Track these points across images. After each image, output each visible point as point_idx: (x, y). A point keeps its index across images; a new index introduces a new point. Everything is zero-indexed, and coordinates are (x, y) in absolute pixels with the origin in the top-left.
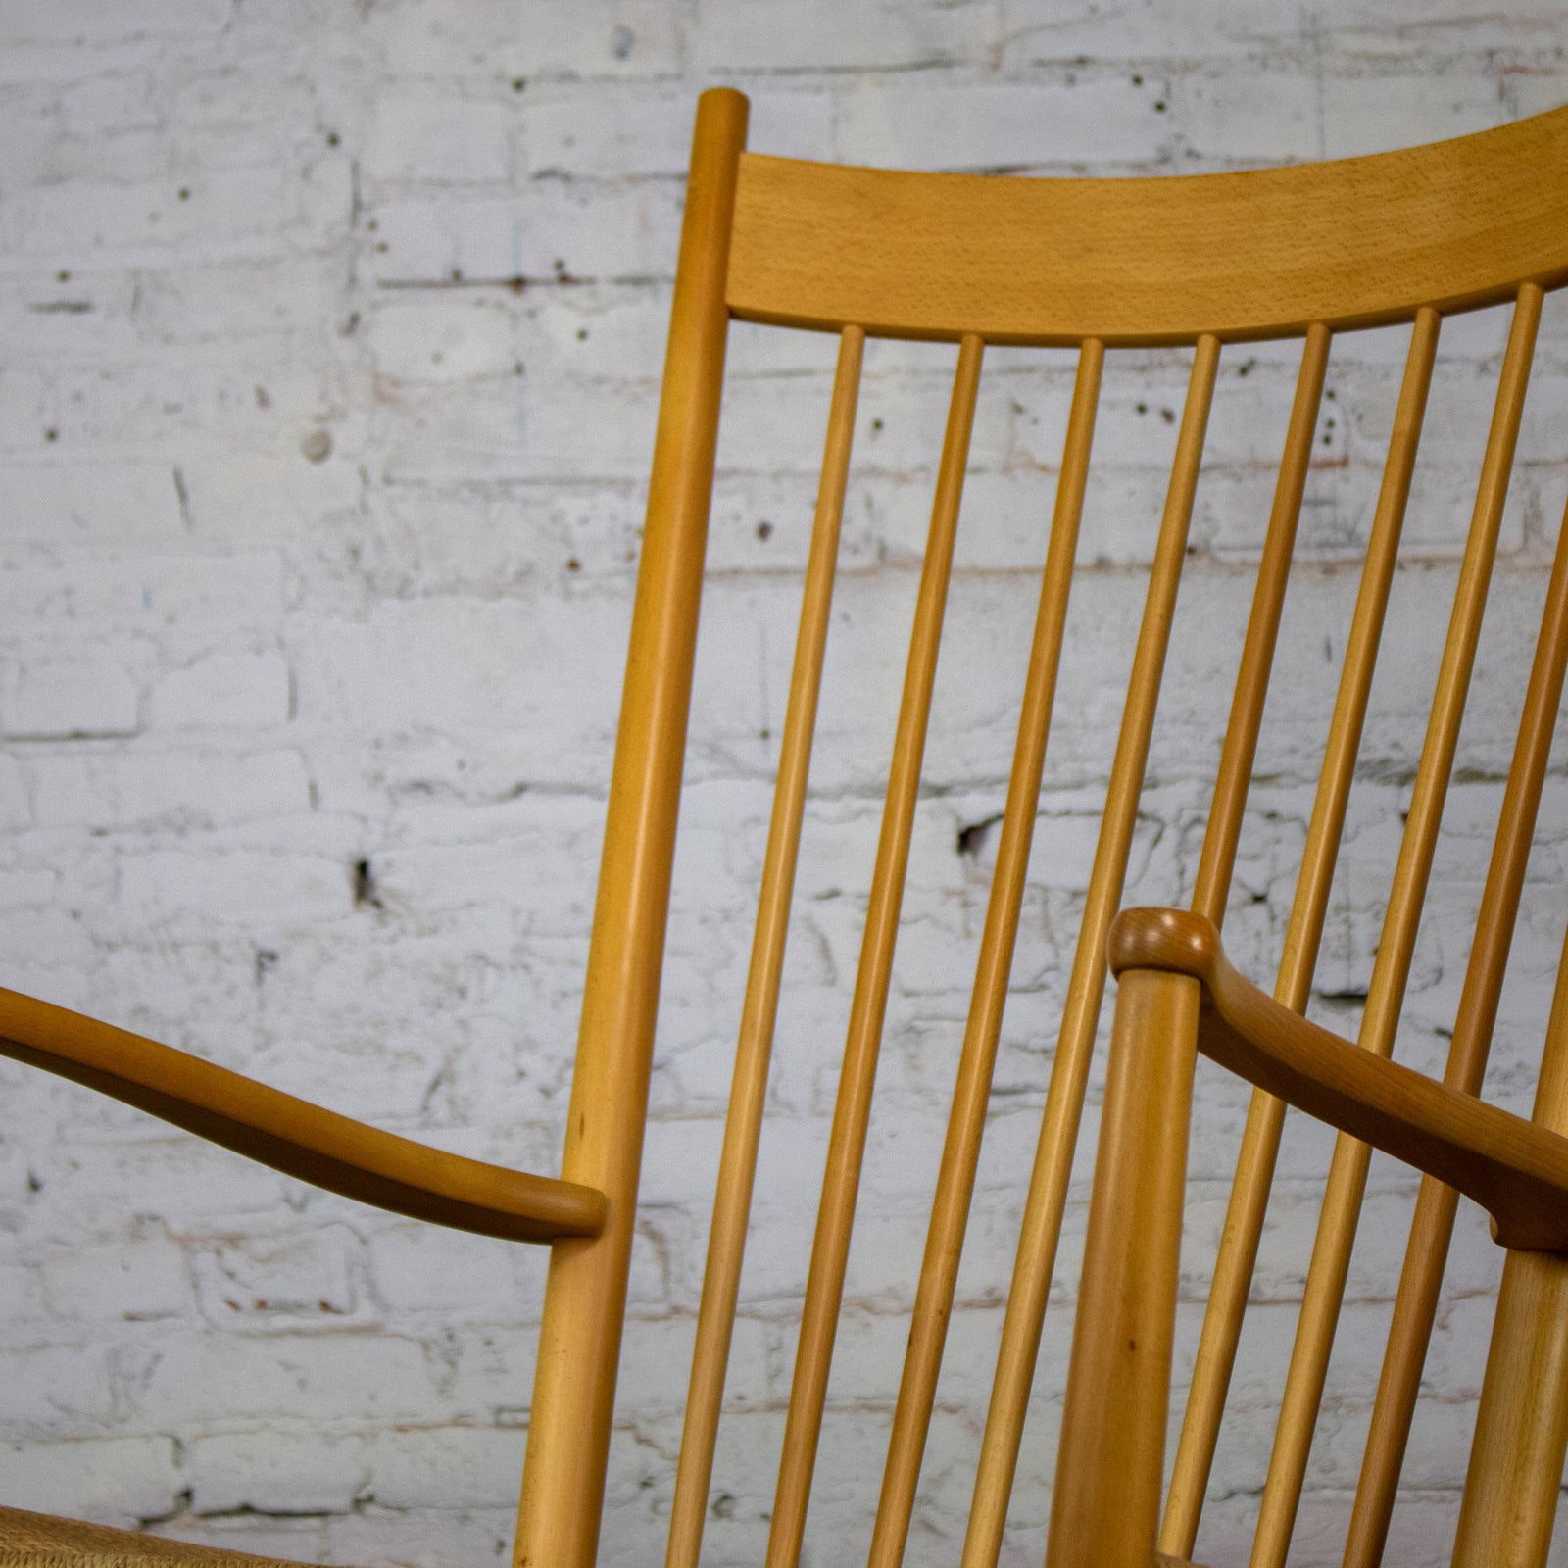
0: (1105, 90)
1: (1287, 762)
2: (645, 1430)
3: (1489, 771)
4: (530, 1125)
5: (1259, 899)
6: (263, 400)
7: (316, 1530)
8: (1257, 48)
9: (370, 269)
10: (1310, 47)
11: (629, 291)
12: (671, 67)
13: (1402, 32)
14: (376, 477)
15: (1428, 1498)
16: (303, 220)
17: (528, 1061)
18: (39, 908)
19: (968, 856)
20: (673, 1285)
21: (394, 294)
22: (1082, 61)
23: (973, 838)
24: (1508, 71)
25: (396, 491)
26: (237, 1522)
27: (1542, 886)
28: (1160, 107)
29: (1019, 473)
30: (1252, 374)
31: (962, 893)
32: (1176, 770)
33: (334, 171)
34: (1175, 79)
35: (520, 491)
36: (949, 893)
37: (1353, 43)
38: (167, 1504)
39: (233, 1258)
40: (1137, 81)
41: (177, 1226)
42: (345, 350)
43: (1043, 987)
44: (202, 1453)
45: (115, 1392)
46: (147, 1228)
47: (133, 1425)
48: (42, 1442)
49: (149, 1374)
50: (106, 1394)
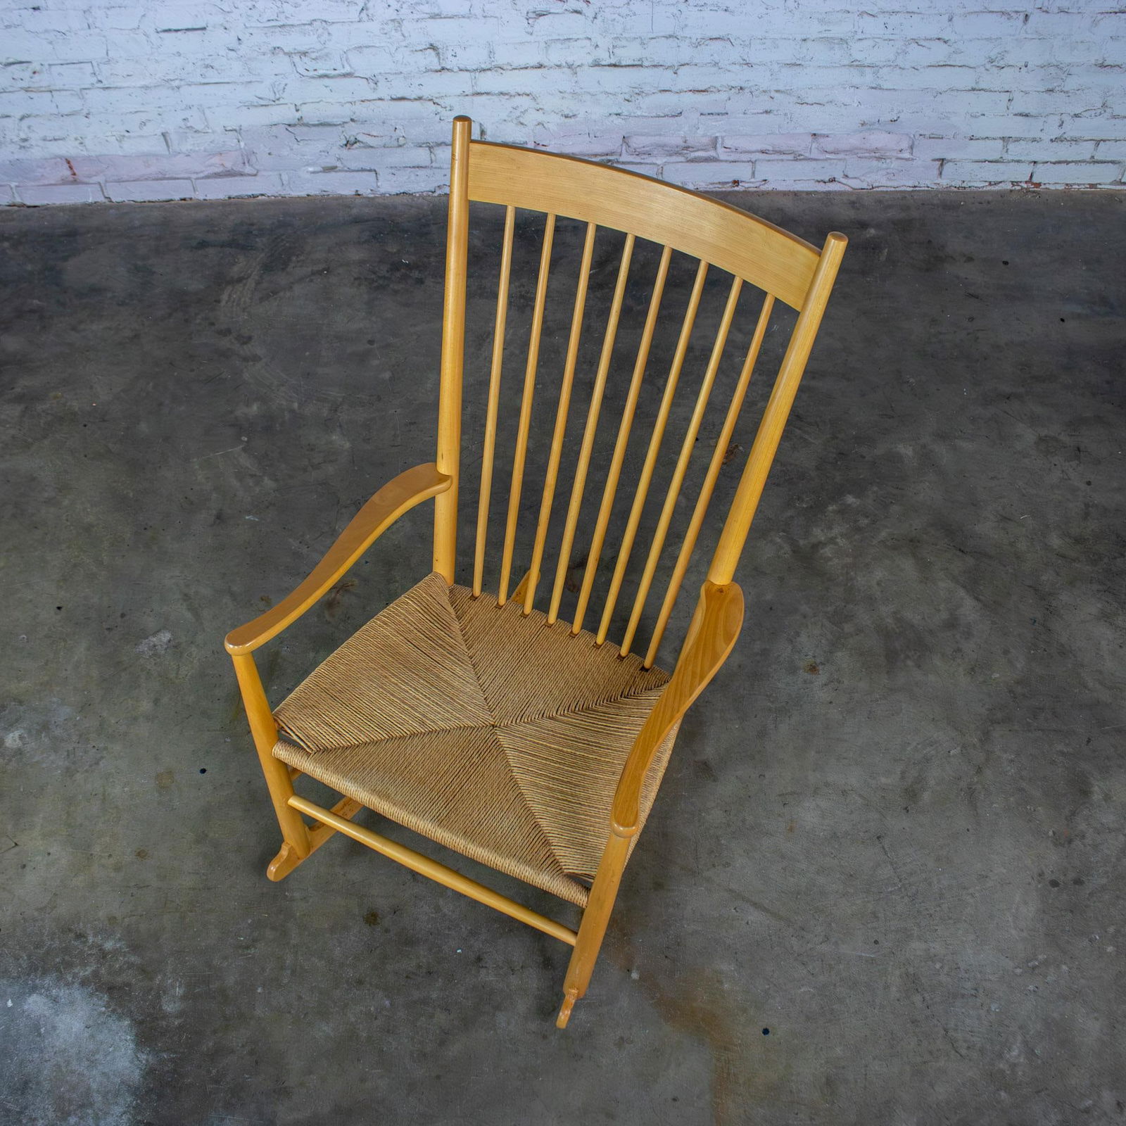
2: (436, 101)
4: (393, 20)
20: (441, 61)
38: (296, 121)
39: (305, 59)
41: (286, 50)
44: (304, 108)
45: (275, 93)
46: (277, 51)
47: (282, 101)
48: (256, 106)
49: (284, 88)
50: (272, 93)
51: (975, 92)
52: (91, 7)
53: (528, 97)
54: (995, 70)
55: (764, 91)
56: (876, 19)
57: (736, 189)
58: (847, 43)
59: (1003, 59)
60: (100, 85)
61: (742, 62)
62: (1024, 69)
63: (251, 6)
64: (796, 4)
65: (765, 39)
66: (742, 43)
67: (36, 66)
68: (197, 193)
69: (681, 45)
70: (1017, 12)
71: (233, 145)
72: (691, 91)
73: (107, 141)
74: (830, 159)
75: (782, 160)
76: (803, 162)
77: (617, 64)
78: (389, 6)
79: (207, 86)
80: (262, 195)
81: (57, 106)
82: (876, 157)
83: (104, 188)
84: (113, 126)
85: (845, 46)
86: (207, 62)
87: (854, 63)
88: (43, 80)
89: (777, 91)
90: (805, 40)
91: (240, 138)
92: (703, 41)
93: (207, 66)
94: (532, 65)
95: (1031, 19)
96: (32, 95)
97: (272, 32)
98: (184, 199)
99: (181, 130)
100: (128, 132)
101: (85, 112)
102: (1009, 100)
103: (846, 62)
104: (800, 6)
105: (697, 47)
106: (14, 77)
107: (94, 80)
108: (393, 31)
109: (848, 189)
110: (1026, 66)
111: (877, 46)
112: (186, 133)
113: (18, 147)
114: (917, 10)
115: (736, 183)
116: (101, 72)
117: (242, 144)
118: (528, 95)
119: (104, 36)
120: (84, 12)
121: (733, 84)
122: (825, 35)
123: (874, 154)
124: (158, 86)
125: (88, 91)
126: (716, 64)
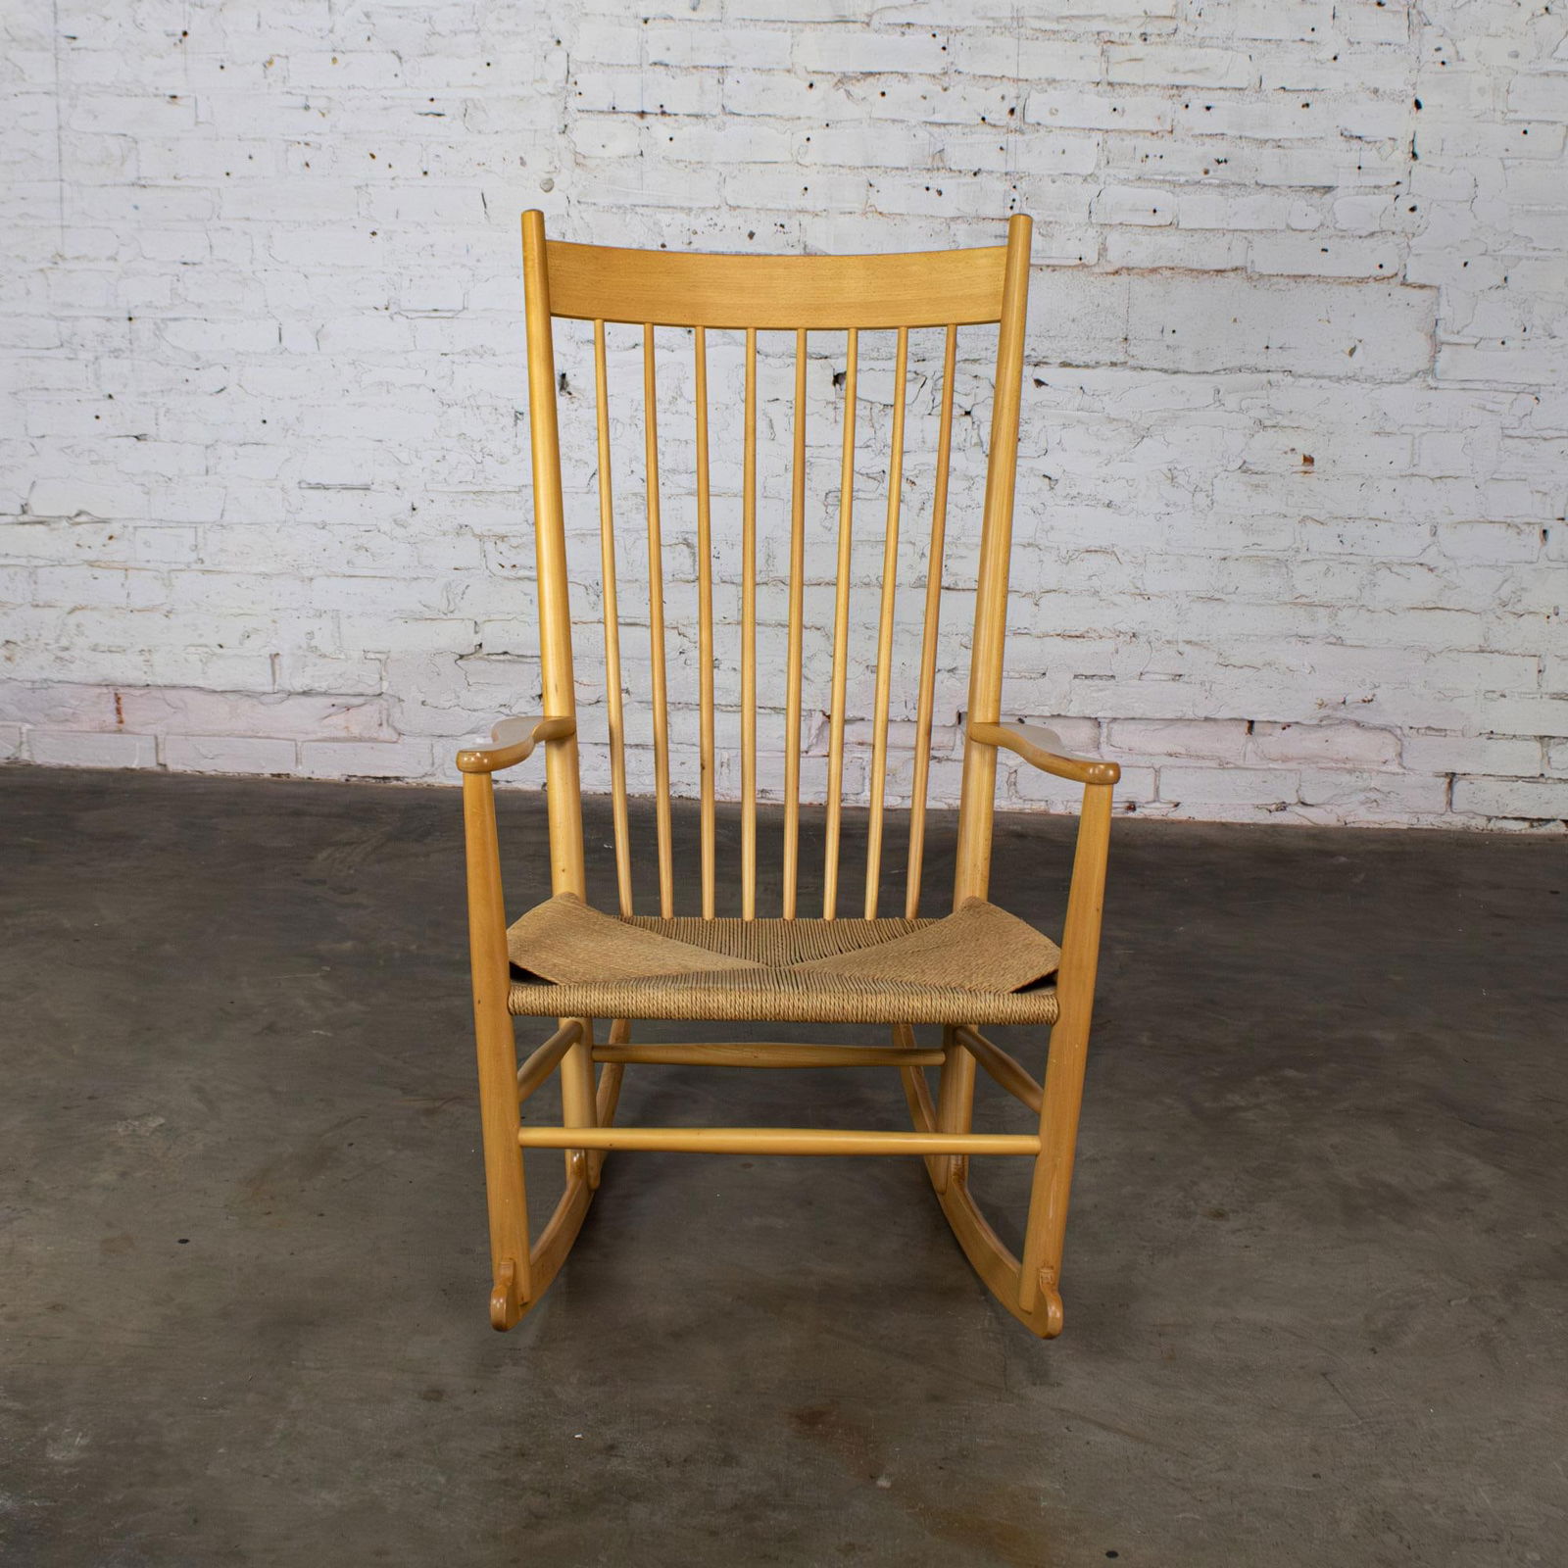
0: (918, 39)
1: (984, 354)
2: (682, 630)
3: (1075, 363)
4: (635, 494)
5: (968, 413)
6: (523, 163)
7: (536, 663)
8: (990, 23)
9: (574, 103)
10: (1015, 25)
11: (693, 119)
12: (717, 16)
13: (1059, 19)
14: (574, 201)
15: (1025, 677)
16: (543, 79)
17: (635, 466)
18: (418, 387)
19: (838, 386)
21: (585, 115)
22: (909, 24)
23: (840, 377)
24: (1105, 42)
25: (582, 207)
26: (502, 657)
27: (1096, 414)
28: (944, 48)
29: (870, 215)
30: (979, 176)
31: (835, 402)
32: (934, 354)
33: (558, 57)
34: (952, 36)
35: (640, 210)
36: (828, 403)
37: (1037, 24)
38: (472, 649)
39: (502, 546)
40: (934, 36)
41: (478, 531)
42: (561, 141)
43: (868, 447)
44: (488, 628)
45: (448, 600)
46: (463, 531)
47: (457, 615)
48: (416, 619)
49: (464, 593)
50: (445, 601)
51: (1485, 654)
52: (217, 441)
53: (819, 632)
54: (1511, 619)
55: (1168, 642)
56: (1325, 527)
57: (1131, 814)
58: (1287, 567)
59: (1519, 601)
60: (199, 566)
61: (1134, 591)
62: (1553, 618)
63: (440, 457)
64: (1209, 502)
65: (1167, 554)
66: (1133, 559)
67: (114, 528)
68: (300, 767)
69: (1044, 559)
70: (1529, 524)
71: (372, 683)
72: (1059, 635)
73: (186, 660)
74: (1275, 769)
75: (1201, 768)
76: (1232, 772)
77: (952, 586)
78: (632, 472)
79: (353, 579)
80: (397, 778)
81: (128, 595)
82: (1345, 769)
83: (161, 746)
84: (201, 636)
85: (1284, 570)
86: (360, 541)
87: (1298, 600)
88: (118, 551)
89: (1189, 642)
90: (1225, 559)
91: (384, 674)
92: (1077, 554)
93: (359, 548)
94: (827, 580)
95: (1551, 535)
96: (97, 572)
97: (463, 500)
98: (279, 775)
99: (301, 652)
100: (221, 646)
101: (167, 607)
102: (1540, 671)
103: (1287, 598)
104: (1215, 504)
105: (1068, 563)
106: (80, 543)
107: (193, 556)
108: (634, 511)
109: (1306, 823)
110: (1557, 614)
111: (1331, 573)
112: (305, 656)
113: (53, 657)
114: (1382, 516)
115: (1132, 807)
116: (205, 545)
117: (385, 685)
118: (819, 629)
119: (225, 488)
120: (207, 447)
121: (1123, 627)
122: (1254, 553)
123: (1343, 765)
124: (282, 574)
125: (178, 574)
126: (1096, 593)
